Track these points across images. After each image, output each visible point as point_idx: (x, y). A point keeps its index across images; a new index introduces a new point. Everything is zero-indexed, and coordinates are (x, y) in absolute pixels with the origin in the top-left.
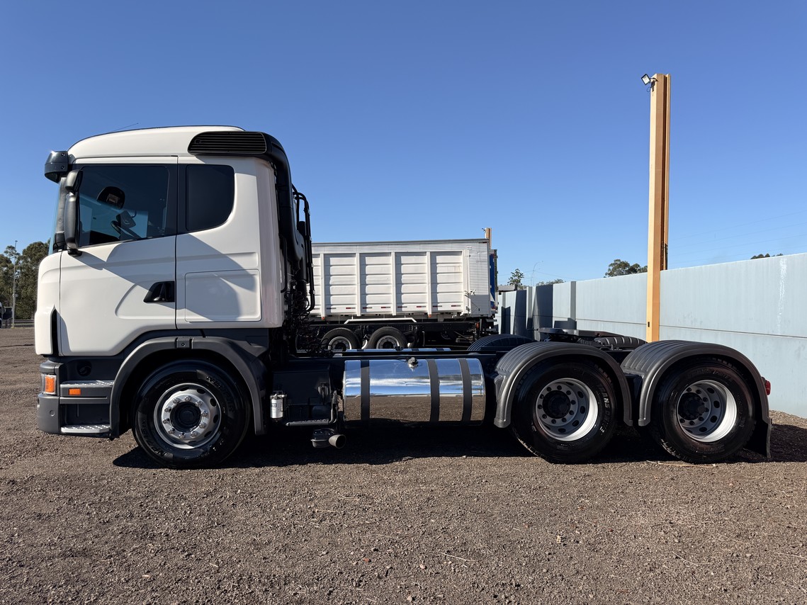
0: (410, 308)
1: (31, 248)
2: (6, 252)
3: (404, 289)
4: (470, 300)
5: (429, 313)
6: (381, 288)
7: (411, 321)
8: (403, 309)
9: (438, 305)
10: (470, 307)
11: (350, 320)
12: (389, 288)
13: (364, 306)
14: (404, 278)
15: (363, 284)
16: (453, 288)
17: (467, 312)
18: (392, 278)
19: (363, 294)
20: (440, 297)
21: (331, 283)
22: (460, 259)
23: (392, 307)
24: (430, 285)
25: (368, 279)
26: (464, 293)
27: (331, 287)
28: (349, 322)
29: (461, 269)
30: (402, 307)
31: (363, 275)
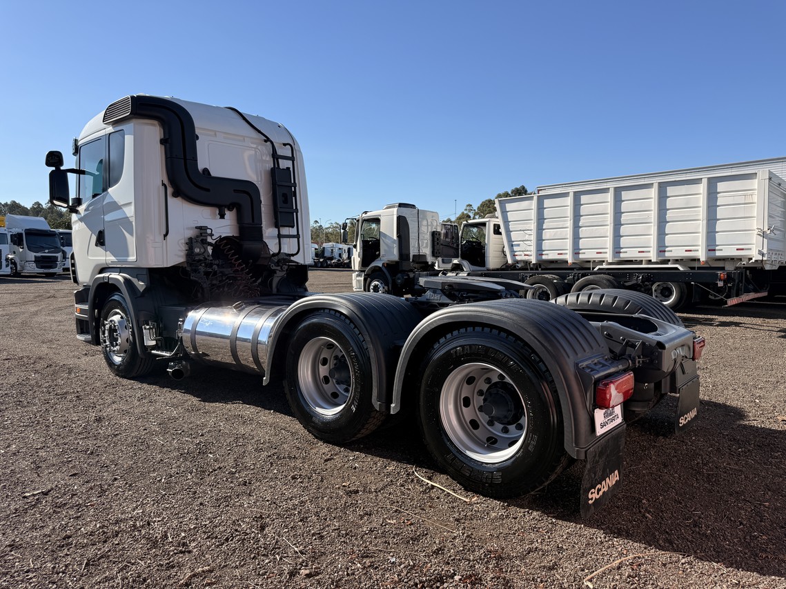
0: (674, 252)
1: (483, 205)
2: (466, 210)
3: (669, 228)
4: (765, 240)
5: (703, 259)
6: (639, 228)
7: (677, 269)
8: (667, 254)
9: (717, 248)
10: (765, 251)
11: (601, 267)
12: (650, 227)
13: (617, 250)
14: (670, 215)
15: (617, 224)
16: (740, 224)
17: (760, 258)
18: (653, 215)
19: (617, 236)
20: (720, 238)
21: (580, 224)
22: (754, 184)
23: (652, 252)
24: (705, 222)
25: (624, 218)
26: (756, 232)
27: (580, 229)
28: (599, 269)
29: (755, 199)
30: (665, 251)
31: (618, 213)
